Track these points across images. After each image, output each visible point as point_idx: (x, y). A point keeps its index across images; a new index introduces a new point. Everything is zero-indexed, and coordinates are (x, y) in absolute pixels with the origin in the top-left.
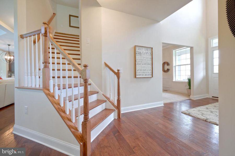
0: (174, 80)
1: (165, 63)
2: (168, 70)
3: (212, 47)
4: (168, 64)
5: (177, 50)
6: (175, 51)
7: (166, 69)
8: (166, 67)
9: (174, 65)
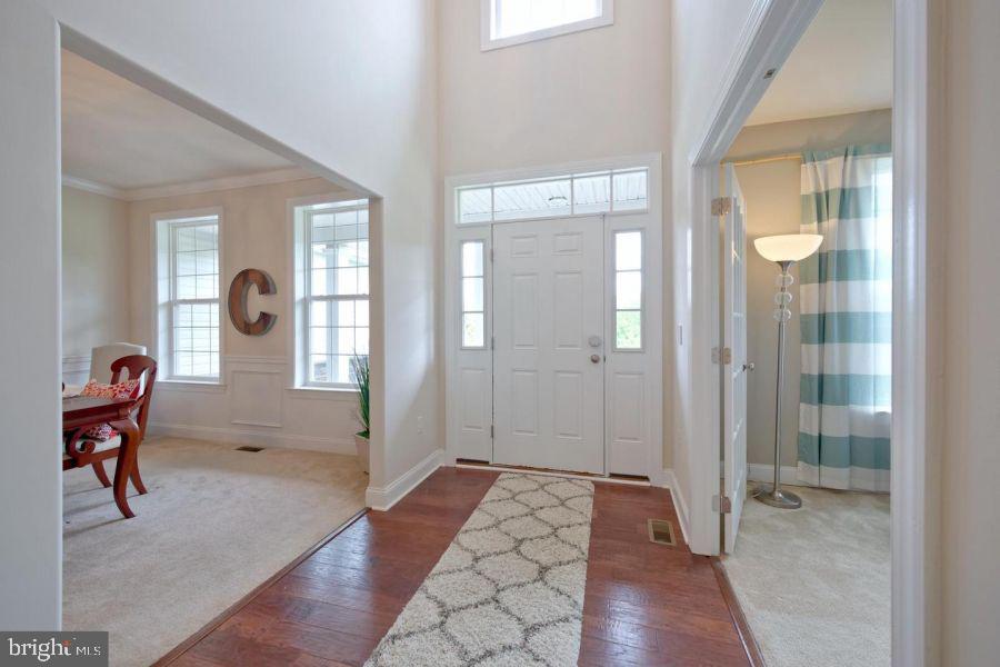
0: (298, 384)
1: (251, 276)
2: (266, 319)
3: (457, 222)
4: (266, 287)
5: (316, 207)
6: (309, 216)
7: (254, 317)
8: (256, 304)
9: (299, 294)
